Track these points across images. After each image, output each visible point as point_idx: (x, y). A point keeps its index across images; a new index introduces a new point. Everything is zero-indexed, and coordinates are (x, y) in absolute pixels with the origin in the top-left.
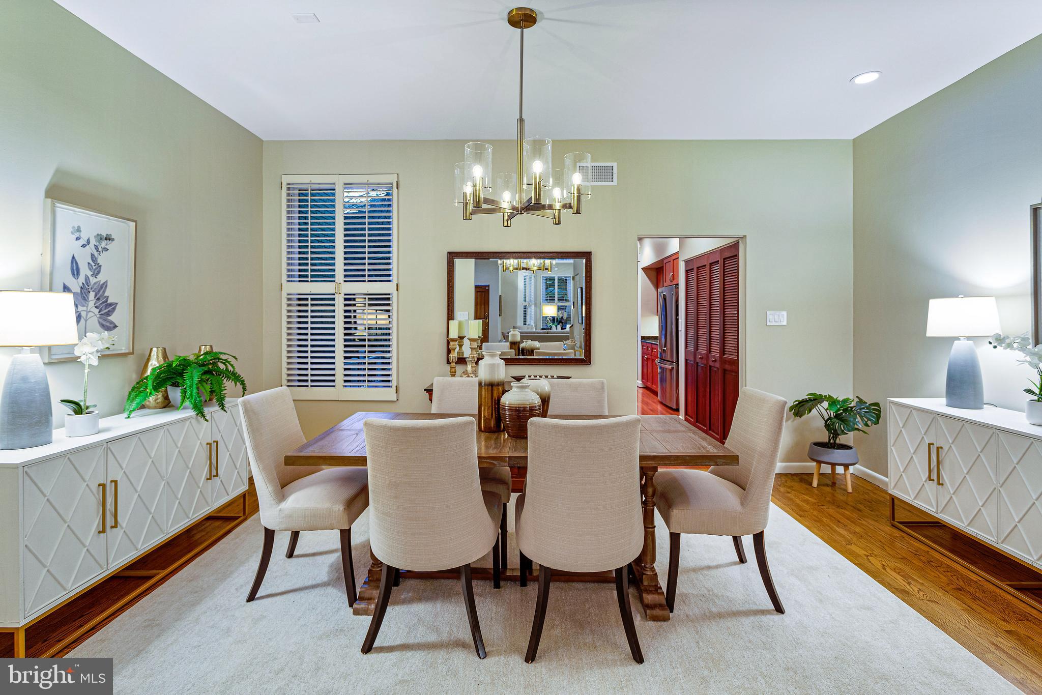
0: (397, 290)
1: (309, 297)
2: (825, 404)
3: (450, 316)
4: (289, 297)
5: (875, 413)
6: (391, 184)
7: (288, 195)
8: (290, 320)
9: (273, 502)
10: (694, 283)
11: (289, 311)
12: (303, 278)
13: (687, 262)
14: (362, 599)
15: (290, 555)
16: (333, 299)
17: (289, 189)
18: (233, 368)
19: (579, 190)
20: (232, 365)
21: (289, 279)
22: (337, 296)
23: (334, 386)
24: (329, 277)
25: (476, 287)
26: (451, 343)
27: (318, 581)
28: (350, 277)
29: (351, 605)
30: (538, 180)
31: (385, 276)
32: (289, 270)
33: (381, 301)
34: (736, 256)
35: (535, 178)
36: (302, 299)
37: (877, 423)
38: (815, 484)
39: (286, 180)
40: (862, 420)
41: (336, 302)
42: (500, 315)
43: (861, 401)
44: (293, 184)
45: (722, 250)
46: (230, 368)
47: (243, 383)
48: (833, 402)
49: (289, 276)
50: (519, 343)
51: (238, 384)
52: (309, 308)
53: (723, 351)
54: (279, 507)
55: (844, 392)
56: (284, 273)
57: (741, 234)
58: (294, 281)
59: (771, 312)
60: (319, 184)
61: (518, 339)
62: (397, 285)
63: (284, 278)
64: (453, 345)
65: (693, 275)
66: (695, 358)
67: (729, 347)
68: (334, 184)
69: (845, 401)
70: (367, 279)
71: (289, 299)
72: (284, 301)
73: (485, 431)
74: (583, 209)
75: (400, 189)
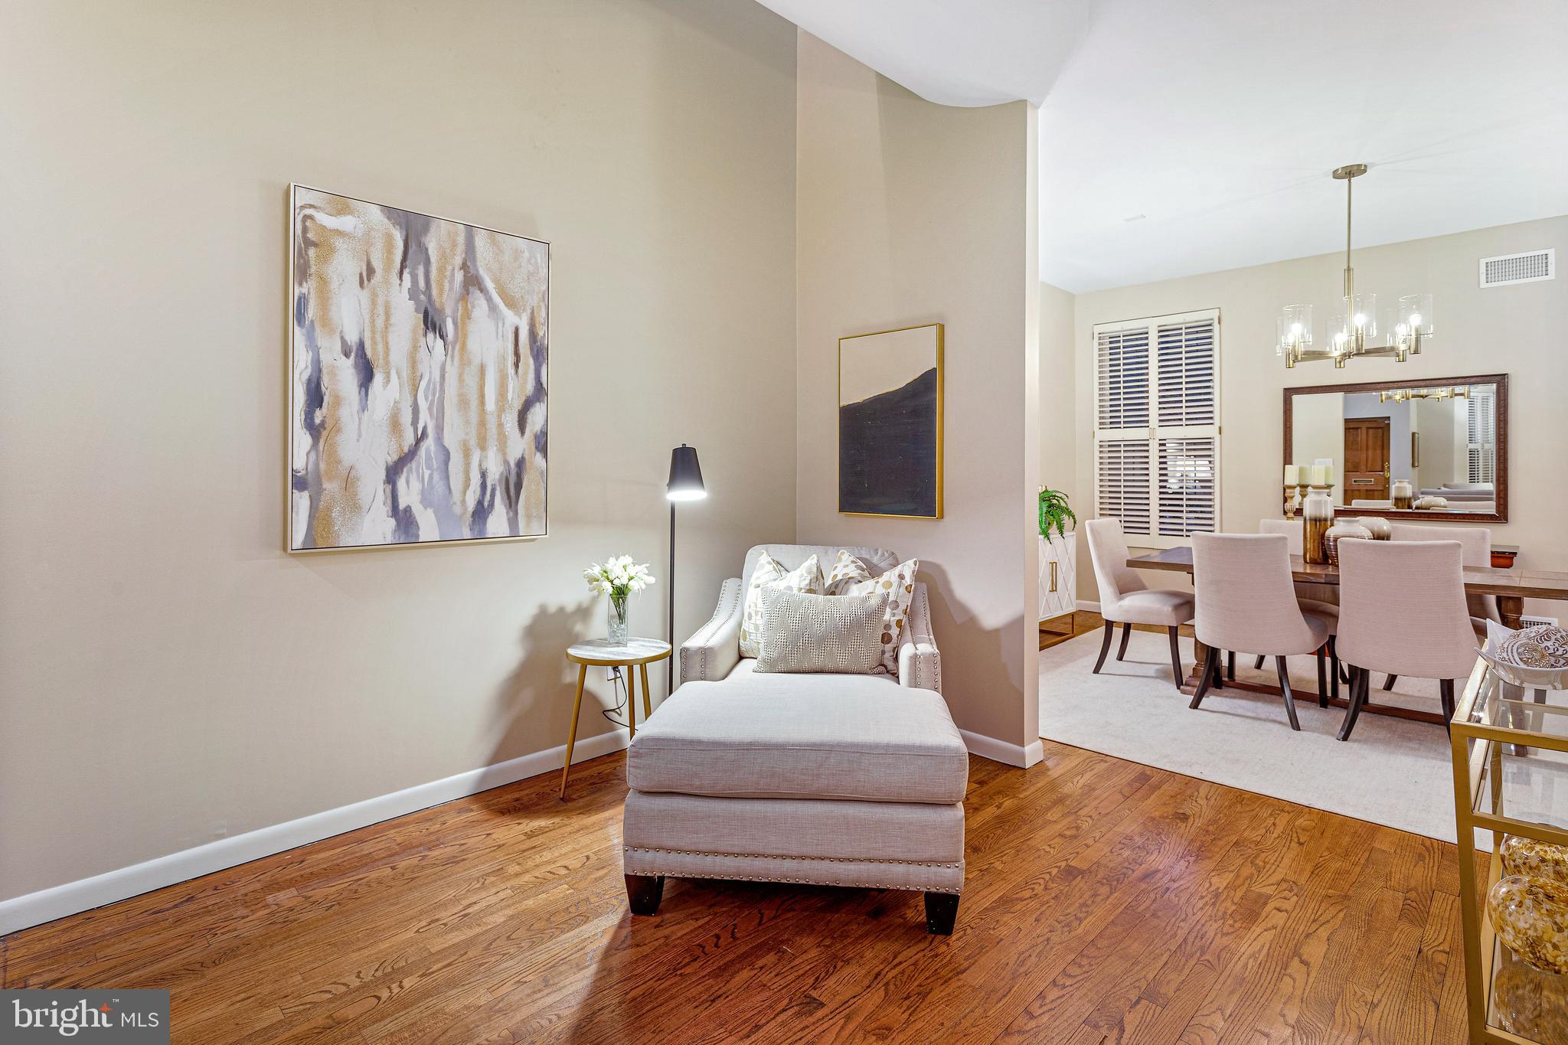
0: (1220, 433)
1: (1122, 443)
3: (1288, 459)
4: (1101, 443)
6: (1212, 319)
7: (1100, 344)
8: (1102, 466)
9: (1115, 600)
11: (1101, 458)
12: (1114, 424)
14: (1187, 685)
15: (1120, 658)
16: (1147, 445)
17: (1100, 338)
18: (1066, 504)
19: (1417, 330)
20: (1065, 502)
21: (1101, 427)
22: (1151, 442)
23: (1149, 534)
24: (1144, 422)
25: (1347, 421)
26: (1288, 491)
27: (1149, 675)
28: (1164, 422)
29: (1178, 688)
30: (1360, 332)
31: (1209, 420)
32: (1101, 418)
33: (1200, 448)
35: (1357, 330)
36: (1114, 446)
39: (1097, 329)
41: (1150, 448)
42: (1413, 466)
44: (1103, 333)
46: (1063, 504)
47: (1073, 517)
49: (1101, 423)
50: (1410, 499)
51: (1071, 518)
52: (1122, 454)
54: (1119, 604)
56: (1097, 421)
58: (1105, 428)
60: (1131, 330)
61: (1409, 493)
62: (1220, 428)
63: (1097, 425)
64: (1291, 492)
68: (1147, 328)
70: (1184, 422)
71: (1101, 446)
72: (1097, 449)
73: (1311, 563)
74: (1423, 348)
75: (1222, 323)
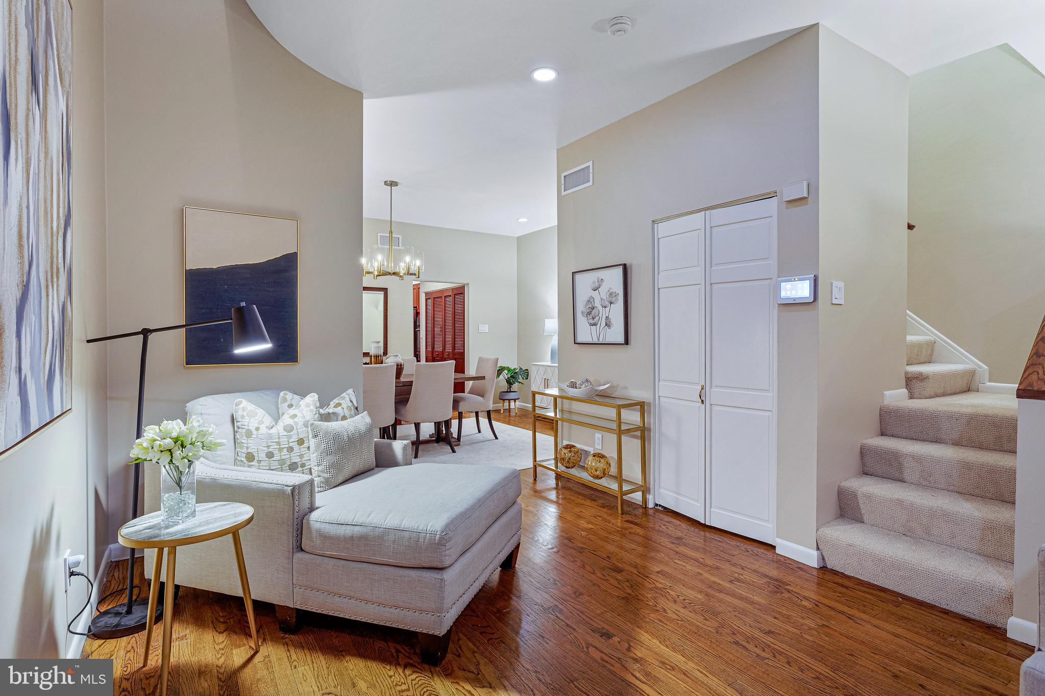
2: (506, 371)
5: (526, 374)
10: (430, 307)
13: (426, 294)
34: (463, 293)
37: (527, 379)
38: (502, 412)
40: (522, 377)
43: (521, 369)
45: (453, 289)
48: (509, 370)
53: (454, 348)
55: (513, 365)
57: (465, 282)
59: (482, 325)
65: (430, 301)
66: (432, 354)
67: (458, 345)
69: (515, 369)
